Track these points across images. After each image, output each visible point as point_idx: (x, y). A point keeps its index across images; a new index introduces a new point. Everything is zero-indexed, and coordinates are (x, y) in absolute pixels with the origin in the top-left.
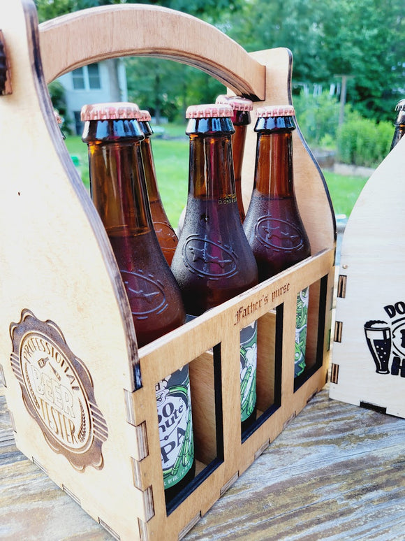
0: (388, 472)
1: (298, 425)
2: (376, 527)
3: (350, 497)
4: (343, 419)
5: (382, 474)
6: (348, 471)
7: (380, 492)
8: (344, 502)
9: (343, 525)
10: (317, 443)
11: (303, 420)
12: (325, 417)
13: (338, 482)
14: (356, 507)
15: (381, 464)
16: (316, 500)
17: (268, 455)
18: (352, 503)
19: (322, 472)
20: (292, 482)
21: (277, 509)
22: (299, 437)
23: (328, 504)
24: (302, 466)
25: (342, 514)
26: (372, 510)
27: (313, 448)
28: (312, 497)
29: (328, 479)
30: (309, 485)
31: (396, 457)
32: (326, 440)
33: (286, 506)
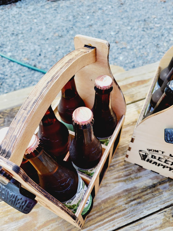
0: (139, 193)
1: (113, 174)
2: (132, 215)
3: (126, 204)
4: (128, 170)
5: (137, 194)
6: (127, 193)
7: (135, 202)
8: (124, 205)
9: (123, 214)
10: (119, 182)
11: (115, 171)
12: (122, 169)
13: (123, 198)
14: (127, 207)
15: (137, 190)
16: (116, 205)
17: (103, 187)
18: (127, 206)
19: (119, 194)
20: (109, 198)
21: (104, 209)
22: (113, 179)
23: (120, 206)
24: (113, 192)
25: (123, 210)
26: (132, 209)
27: (117, 184)
28: (115, 204)
29: (121, 196)
30: (115, 199)
31: (142, 187)
32: (121, 180)
33: (107, 208)
